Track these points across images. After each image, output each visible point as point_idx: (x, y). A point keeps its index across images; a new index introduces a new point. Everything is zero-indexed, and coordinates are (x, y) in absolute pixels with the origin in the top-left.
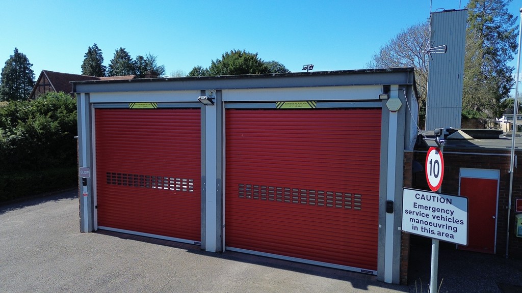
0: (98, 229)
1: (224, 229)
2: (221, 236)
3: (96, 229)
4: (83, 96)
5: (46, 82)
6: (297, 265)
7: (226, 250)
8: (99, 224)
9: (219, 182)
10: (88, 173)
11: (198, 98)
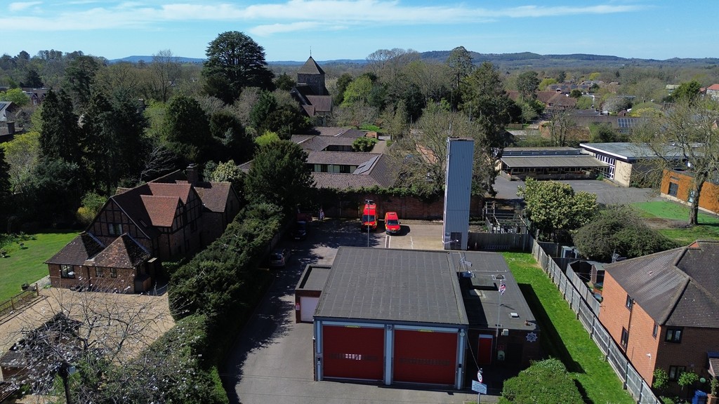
0: (324, 378)
1: (393, 375)
2: (392, 378)
4: (318, 322)
5: (115, 208)
7: (393, 383)
9: (392, 358)
10: (321, 355)
11: (382, 326)
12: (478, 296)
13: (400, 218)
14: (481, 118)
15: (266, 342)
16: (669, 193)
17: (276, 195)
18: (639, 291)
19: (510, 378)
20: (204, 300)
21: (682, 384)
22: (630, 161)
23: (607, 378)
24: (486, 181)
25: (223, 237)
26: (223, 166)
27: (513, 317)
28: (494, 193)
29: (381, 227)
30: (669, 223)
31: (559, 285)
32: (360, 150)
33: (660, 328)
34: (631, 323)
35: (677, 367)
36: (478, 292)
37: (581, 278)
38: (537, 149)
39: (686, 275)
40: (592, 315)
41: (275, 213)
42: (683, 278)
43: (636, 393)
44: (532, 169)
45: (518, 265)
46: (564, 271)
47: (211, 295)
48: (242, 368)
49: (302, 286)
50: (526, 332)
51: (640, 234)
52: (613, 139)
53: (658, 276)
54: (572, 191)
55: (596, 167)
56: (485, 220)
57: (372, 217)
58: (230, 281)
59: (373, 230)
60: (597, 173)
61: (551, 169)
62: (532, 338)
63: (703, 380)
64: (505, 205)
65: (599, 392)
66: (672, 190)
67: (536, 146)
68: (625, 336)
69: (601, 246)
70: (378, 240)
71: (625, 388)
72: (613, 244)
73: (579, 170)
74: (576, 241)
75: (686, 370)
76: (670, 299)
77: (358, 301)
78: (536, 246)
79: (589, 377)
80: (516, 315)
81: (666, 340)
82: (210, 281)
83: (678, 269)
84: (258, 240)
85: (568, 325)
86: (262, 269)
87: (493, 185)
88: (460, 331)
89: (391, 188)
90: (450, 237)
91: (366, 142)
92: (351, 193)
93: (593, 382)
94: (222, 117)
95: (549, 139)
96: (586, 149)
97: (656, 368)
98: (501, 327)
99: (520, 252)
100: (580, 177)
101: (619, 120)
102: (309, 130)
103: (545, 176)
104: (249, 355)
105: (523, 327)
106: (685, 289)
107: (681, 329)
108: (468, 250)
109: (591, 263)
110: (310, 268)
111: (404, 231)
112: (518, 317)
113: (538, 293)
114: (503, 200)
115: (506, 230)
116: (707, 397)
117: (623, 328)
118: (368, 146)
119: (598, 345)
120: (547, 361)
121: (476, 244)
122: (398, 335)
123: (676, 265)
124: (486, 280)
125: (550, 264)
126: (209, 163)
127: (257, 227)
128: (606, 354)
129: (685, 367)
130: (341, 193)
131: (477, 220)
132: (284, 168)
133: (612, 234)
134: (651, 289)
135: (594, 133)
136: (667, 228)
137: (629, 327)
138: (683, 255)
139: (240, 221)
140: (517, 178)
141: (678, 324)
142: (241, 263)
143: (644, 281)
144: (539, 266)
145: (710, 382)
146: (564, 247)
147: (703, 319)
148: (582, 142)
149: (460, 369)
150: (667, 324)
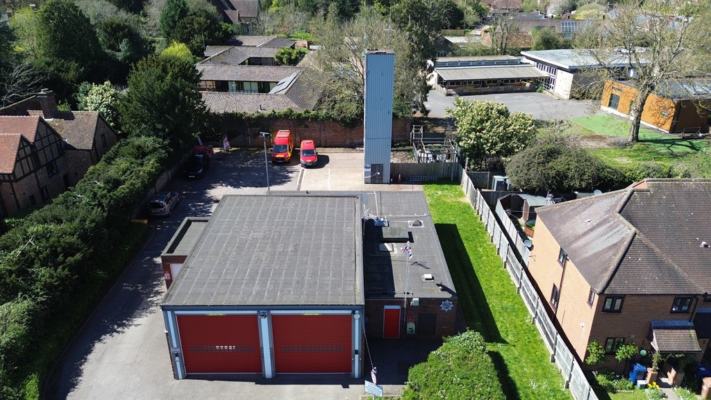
0: (187, 375)
1: (275, 367)
2: (274, 371)
4: (169, 313)
7: (276, 375)
8: (187, 372)
10: (178, 350)
11: (255, 312)
12: (389, 252)
13: (318, 145)
14: (409, 25)
15: (123, 325)
16: (610, 105)
17: (159, 126)
18: (575, 245)
19: (417, 363)
20: (32, 279)
21: (620, 359)
22: (573, 70)
23: (533, 348)
24: (418, 98)
25: (79, 184)
26: (97, 88)
27: (427, 279)
28: (425, 112)
29: (295, 158)
30: (608, 141)
31: (487, 225)
32: (283, 63)
33: (597, 297)
34: (564, 282)
35: (614, 338)
36: (388, 246)
37: (510, 217)
38: (476, 59)
39: (631, 226)
40: (521, 267)
41: (155, 150)
42: (627, 230)
43: (565, 370)
44: (470, 81)
45: (444, 199)
46: (493, 208)
47: (43, 271)
48: (81, 368)
49: (171, 250)
50: (440, 301)
51: (578, 161)
52: (556, 45)
53: (599, 225)
54: (507, 111)
55: (536, 78)
56: (412, 145)
57: (285, 146)
58: (70, 250)
59: (285, 163)
60: (537, 85)
61: (489, 81)
62: (448, 307)
63: (644, 352)
64: (438, 125)
65: (522, 367)
66: (613, 102)
67: (475, 54)
68: (556, 294)
69: (535, 176)
70: (290, 175)
71: (553, 361)
72: (548, 174)
73: (519, 81)
74: (508, 170)
75: (625, 342)
76: (610, 259)
77: (228, 278)
78: (465, 177)
79: (512, 348)
80: (429, 276)
81: (604, 310)
82: (38, 253)
83: (622, 218)
84: (123, 189)
85: (494, 276)
86: (137, 221)
87: (425, 103)
88: (354, 313)
89: (307, 112)
90: (370, 170)
91: (290, 54)
92: (261, 118)
93: (517, 353)
94: (114, 26)
95: (490, 46)
96: (528, 58)
97: (591, 340)
98: (410, 296)
99: (448, 184)
100: (519, 89)
101: (563, 23)
102: (228, 40)
103: (483, 89)
104: (98, 346)
105: (438, 294)
106: (629, 246)
107: (622, 297)
108: (391, 183)
109: (523, 196)
110: (189, 223)
111: (321, 162)
112: (433, 278)
113: (463, 235)
114: (436, 119)
115: (434, 157)
116: (647, 372)
117: (554, 285)
118: (293, 57)
119: (526, 302)
120: (465, 335)
121: (400, 176)
122: (276, 322)
123: (620, 212)
124: (400, 229)
125: (478, 199)
126: (83, 84)
127: (128, 169)
128: (534, 316)
129: (624, 339)
130: (249, 119)
131: (404, 146)
132: (164, 91)
133: (548, 163)
134: (588, 243)
135: (536, 39)
136: (606, 147)
137: (561, 286)
138: (629, 198)
139: (109, 161)
140: (453, 92)
141: (619, 291)
142: (91, 223)
143: (580, 231)
144: (467, 200)
145: (652, 356)
146: (495, 177)
147: (649, 283)
148: (524, 50)
149: (357, 356)
150: (606, 292)
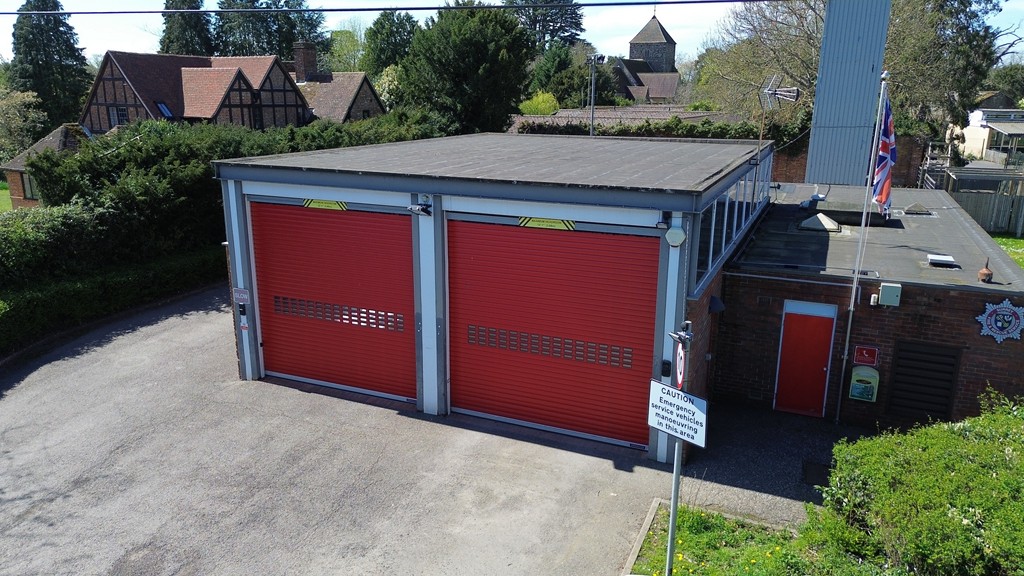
0: (266, 375)
1: (448, 385)
2: (445, 395)
3: (263, 376)
4: (231, 185)
5: (116, 73)
6: (547, 436)
7: (451, 412)
8: (266, 368)
9: (440, 322)
10: (246, 296)
11: (407, 200)
12: (826, 231)
27: (936, 263)
36: (827, 222)
50: (980, 301)
88: (667, 220)
98: (870, 277)
112: (956, 266)
